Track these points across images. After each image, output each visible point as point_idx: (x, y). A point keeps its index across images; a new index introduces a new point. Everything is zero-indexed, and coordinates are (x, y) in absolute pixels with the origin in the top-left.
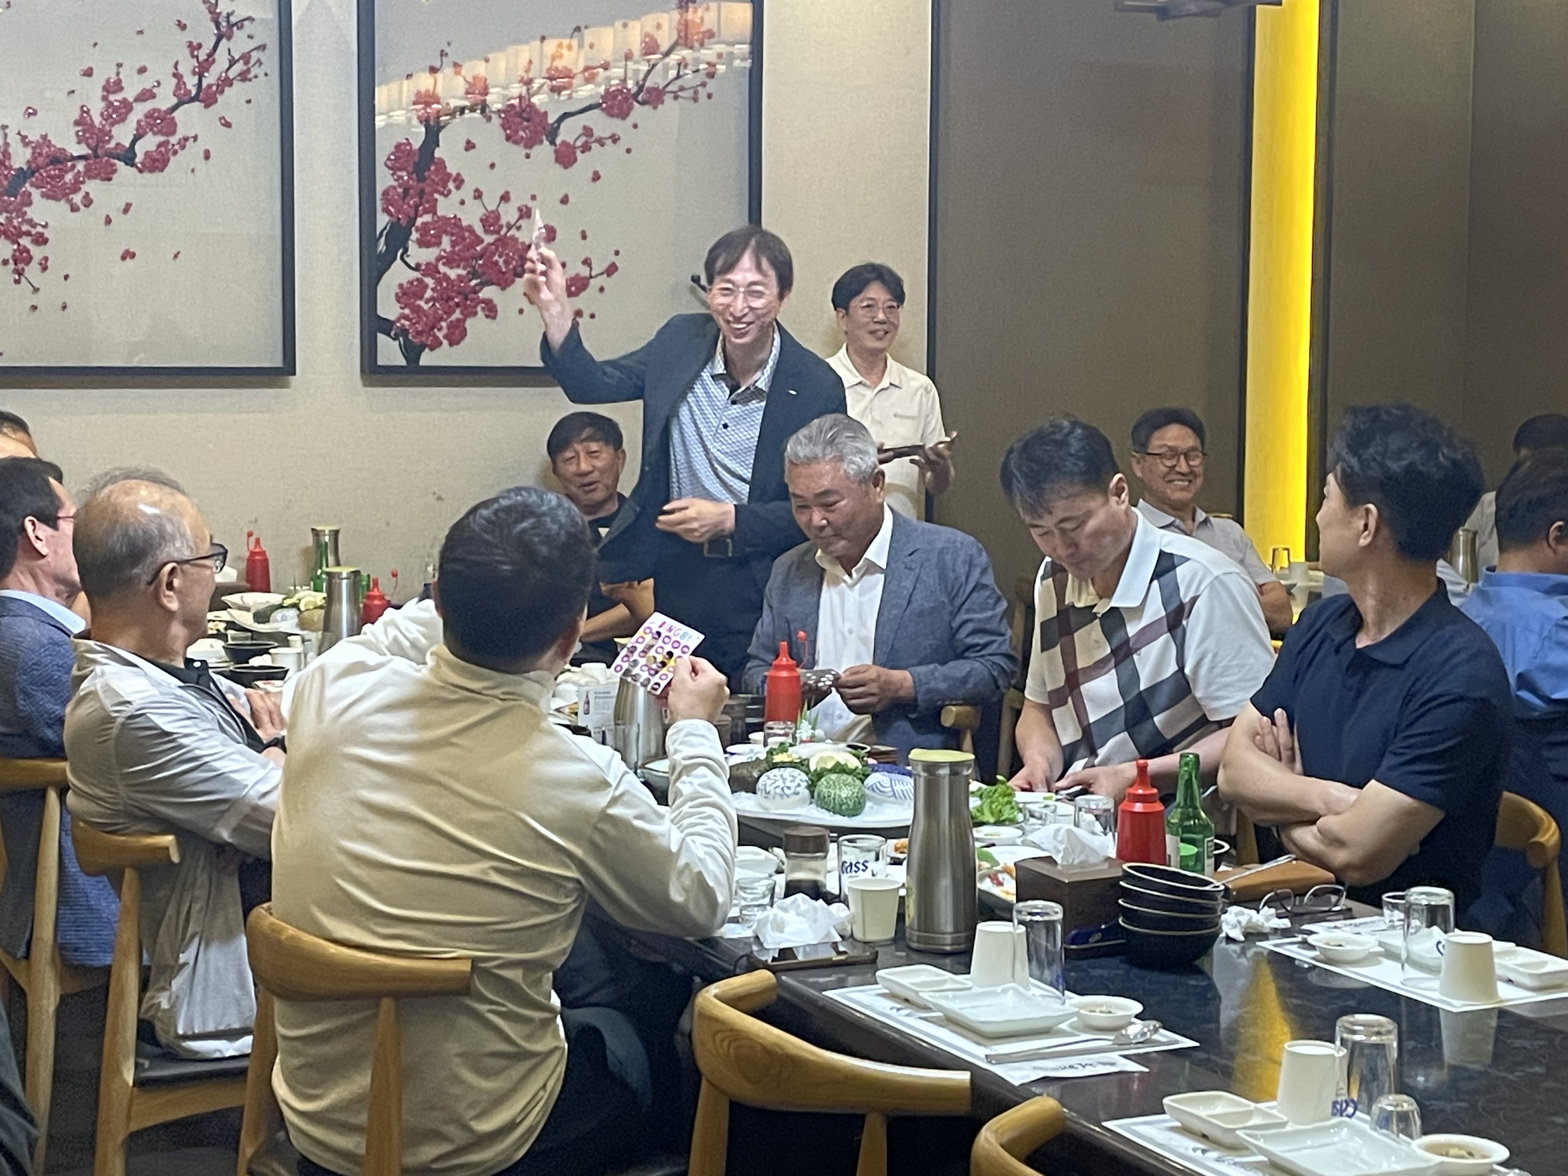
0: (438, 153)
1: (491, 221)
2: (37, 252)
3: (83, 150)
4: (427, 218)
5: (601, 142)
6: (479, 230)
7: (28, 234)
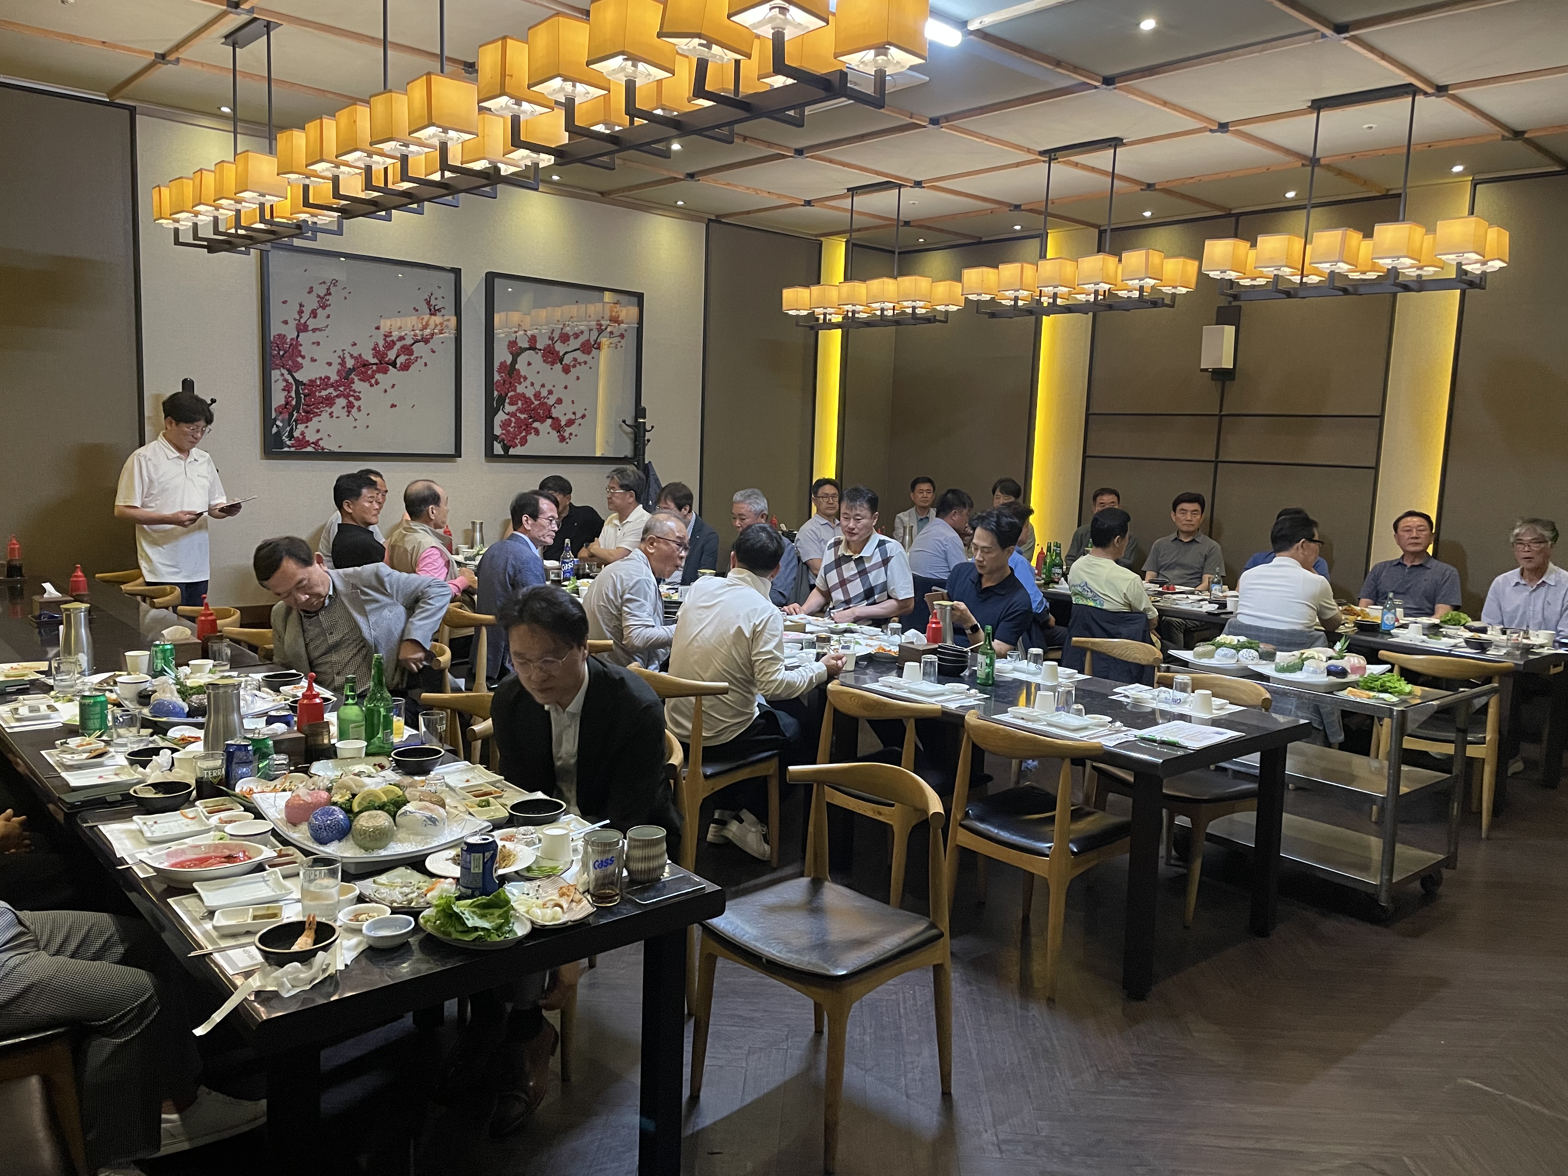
0: (517, 366)
1: (537, 395)
2: (356, 403)
3: (375, 361)
4: (512, 393)
5: (580, 364)
6: (533, 399)
7: (353, 396)
